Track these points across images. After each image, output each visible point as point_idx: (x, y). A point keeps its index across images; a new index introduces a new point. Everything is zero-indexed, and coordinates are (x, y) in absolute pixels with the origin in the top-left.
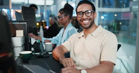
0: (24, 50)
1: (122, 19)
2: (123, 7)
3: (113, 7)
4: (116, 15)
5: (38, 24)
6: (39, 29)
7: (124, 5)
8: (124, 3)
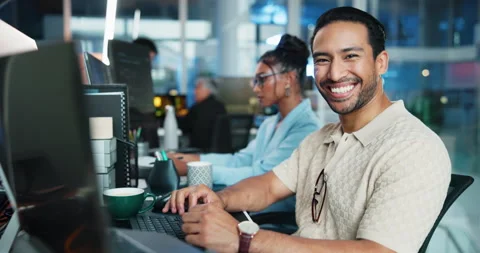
0: (114, 184)
1: (449, 85)
2: (453, 45)
3: (416, 45)
4: (426, 73)
5: (157, 102)
6: (163, 117)
7: (457, 38)
8: (454, 30)
